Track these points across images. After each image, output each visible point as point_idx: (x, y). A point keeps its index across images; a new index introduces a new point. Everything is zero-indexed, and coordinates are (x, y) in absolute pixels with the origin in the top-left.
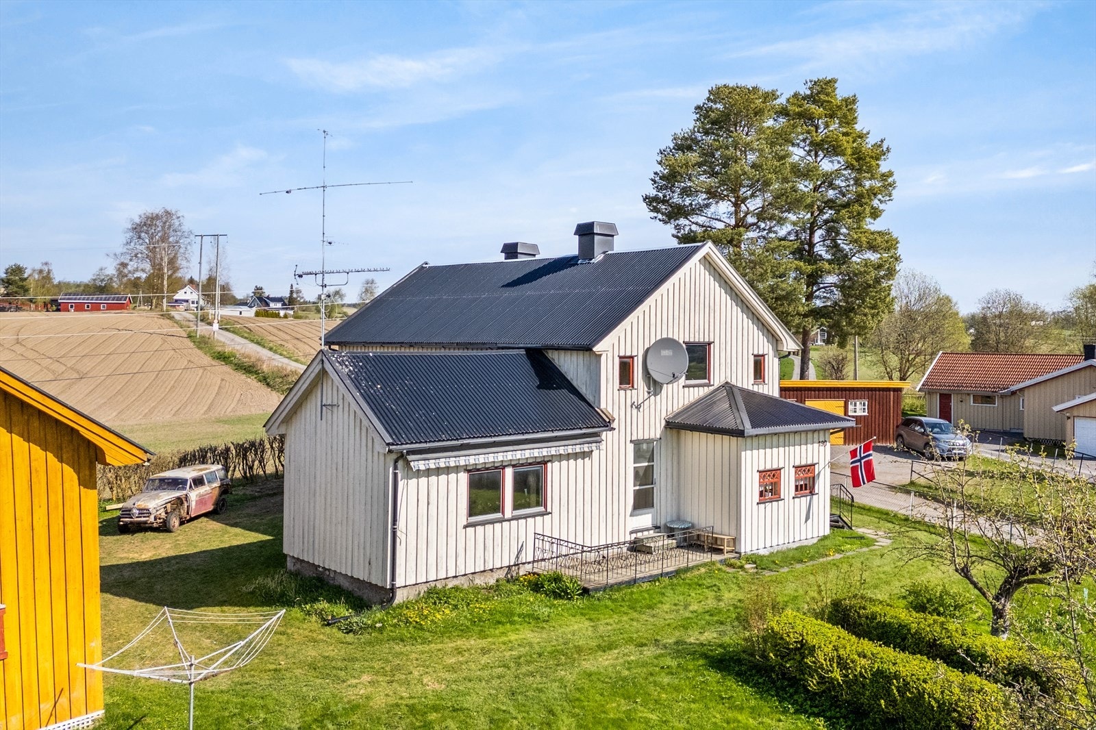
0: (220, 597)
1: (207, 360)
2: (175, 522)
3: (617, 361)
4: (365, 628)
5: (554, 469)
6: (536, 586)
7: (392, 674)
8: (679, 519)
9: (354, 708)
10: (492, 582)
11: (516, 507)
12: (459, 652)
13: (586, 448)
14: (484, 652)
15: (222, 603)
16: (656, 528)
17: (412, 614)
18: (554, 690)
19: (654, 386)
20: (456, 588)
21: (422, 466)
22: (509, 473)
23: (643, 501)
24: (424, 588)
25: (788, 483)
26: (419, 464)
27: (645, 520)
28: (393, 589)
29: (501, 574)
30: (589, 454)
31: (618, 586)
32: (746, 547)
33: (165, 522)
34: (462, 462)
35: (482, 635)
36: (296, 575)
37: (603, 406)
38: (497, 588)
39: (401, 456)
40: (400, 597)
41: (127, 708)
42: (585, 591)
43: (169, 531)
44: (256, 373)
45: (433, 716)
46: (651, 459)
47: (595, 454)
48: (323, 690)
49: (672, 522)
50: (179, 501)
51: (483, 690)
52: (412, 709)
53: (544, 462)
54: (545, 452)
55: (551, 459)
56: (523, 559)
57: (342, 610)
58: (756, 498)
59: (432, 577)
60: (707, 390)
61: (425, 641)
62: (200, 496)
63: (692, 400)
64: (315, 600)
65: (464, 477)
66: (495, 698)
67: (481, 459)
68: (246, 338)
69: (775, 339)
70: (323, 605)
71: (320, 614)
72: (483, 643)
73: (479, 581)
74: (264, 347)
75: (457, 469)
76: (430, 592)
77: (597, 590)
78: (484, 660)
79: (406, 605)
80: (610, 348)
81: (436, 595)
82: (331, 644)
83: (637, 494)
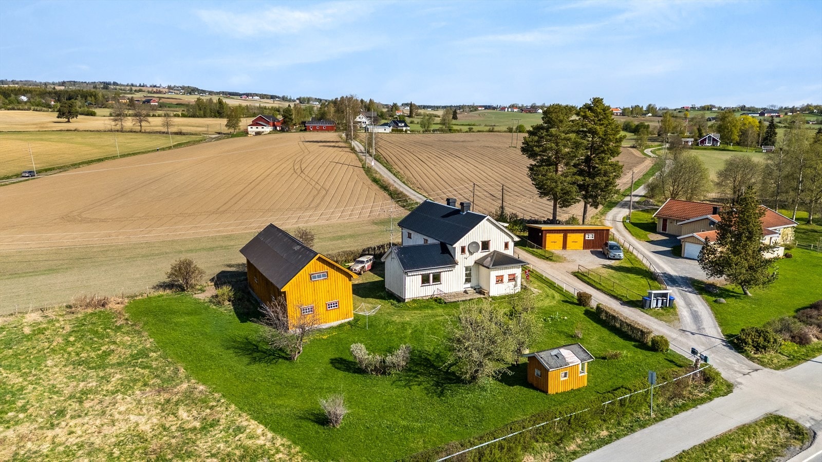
0: (372, 296)
1: (369, 182)
2: (362, 272)
3: (460, 248)
4: (399, 307)
5: (442, 274)
6: (436, 301)
7: (401, 316)
8: (478, 285)
9: (393, 322)
10: (427, 298)
11: (433, 282)
12: (415, 313)
13: (451, 269)
14: (420, 314)
15: (372, 298)
16: (471, 287)
17: (408, 304)
18: (428, 322)
19: (471, 253)
20: (419, 299)
21: (410, 274)
22: (431, 275)
23: (468, 280)
24: (412, 299)
25: (506, 279)
26: (409, 274)
27: (469, 285)
28: (405, 299)
29: (430, 297)
30: (452, 270)
31: (454, 302)
32: (491, 294)
33: (360, 272)
34: (420, 273)
35: (421, 310)
36: (387, 292)
37: (456, 259)
38: (428, 300)
39: (406, 272)
40: (406, 301)
41: (357, 318)
42: (445, 303)
43: (361, 275)
44: (388, 190)
45: (406, 324)
46: (470, 271)
47: (454, 270)
48: (388, 318)
49: (476, 286)
50: (363, 267)
51: (416, 321)
52: (402, 323)
53: (440, 272)
54: (440, 271)
55: (442, 272)
56: (435, 294)
57: (395, 302)
58: (495, 282)
59: (413, 297)
60: (488, 253)
61: (410, 311)
62: (368, 265)
63: (481, 257)
64: (390, 299)
65: (420, 276)
66: (417, 323)
67: (424, 273)
68: (385, 167)
69: (512, 238)
70: (392, 301)
71: (391, 302)
72: (420, 312)
73: (424, 298)
74: (392, 173)
75: (419, 275)
76: (413, 300)
77: (448, 303)
78: (419, 315)
79: (407, 303)
80: (458, 246)
81: (414, 301)
82: (392, 309)
83: (466, 279)
